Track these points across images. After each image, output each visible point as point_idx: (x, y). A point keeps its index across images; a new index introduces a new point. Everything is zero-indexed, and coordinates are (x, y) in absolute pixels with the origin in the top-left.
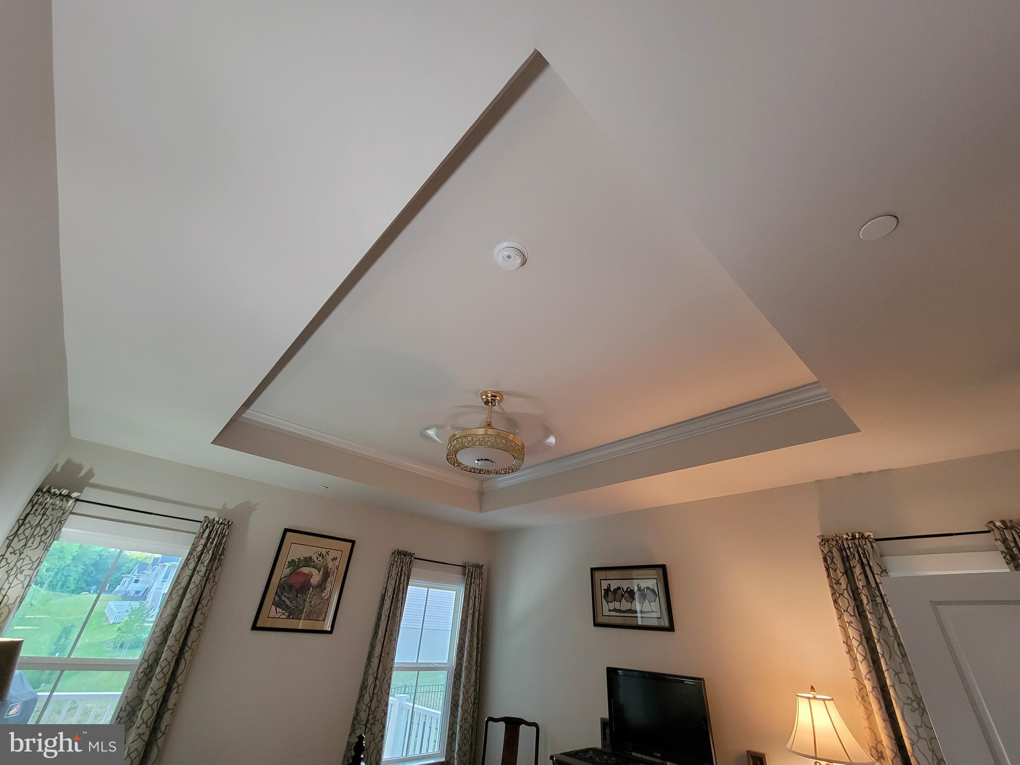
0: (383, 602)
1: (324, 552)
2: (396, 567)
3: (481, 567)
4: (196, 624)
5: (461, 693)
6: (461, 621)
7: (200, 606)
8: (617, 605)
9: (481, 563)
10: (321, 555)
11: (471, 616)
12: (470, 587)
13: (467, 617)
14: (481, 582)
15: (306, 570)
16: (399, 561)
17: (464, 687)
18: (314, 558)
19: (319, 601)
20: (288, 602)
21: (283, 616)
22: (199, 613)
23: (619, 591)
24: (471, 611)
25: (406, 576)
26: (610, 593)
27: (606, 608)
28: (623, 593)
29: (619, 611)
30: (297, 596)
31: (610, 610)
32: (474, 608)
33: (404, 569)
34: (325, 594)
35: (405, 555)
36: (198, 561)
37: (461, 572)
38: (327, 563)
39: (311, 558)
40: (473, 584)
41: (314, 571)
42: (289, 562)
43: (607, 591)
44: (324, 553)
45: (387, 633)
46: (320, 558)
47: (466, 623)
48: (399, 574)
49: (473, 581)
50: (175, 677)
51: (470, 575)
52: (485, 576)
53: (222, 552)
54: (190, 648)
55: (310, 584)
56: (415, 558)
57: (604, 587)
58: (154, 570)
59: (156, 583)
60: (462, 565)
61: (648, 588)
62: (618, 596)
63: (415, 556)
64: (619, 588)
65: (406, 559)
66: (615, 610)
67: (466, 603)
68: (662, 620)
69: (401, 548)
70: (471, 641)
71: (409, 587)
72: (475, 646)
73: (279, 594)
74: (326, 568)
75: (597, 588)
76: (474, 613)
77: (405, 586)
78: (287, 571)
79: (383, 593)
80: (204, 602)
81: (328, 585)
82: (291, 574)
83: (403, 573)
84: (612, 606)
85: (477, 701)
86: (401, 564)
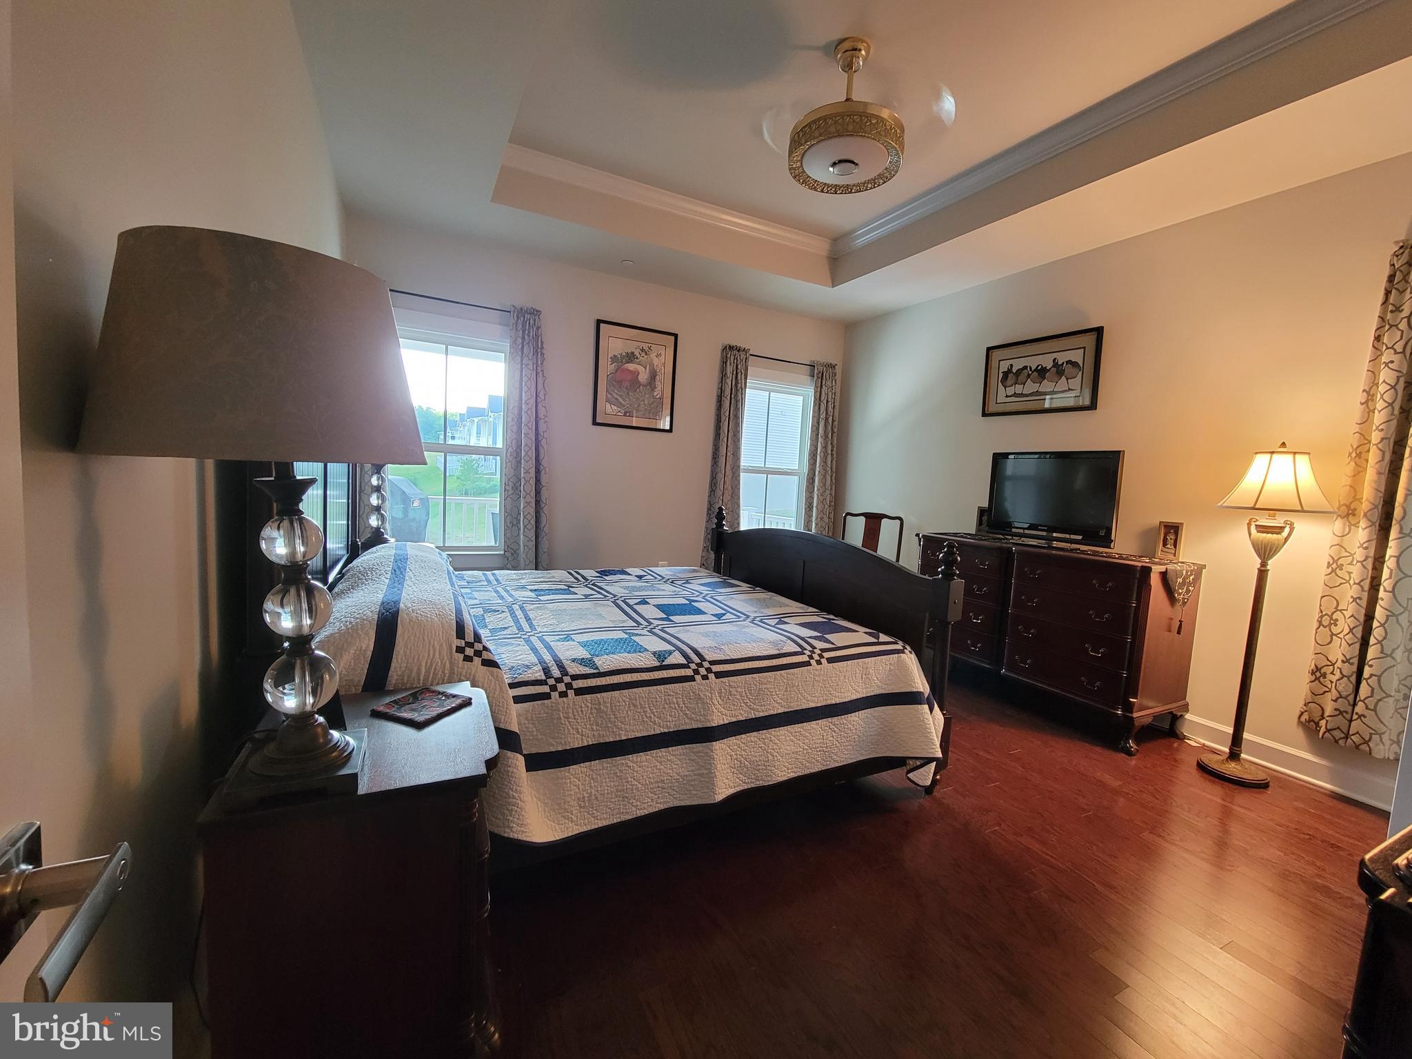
0: (721, 404)
1: (645, 346)
2: (730, 364)
3: (834, 367)
4: (541, 416)
5: (816, 496)
6: (812, 427)
7: (539, 400)
8: (1018, 389)
9: (834, 363)
10: (643, 350)
11: (823, 421)
12: (821, 390)
13: (818, 423)
14: (834, 384)
15: (631, 366)
16: (732, 357)
17: (818, 490)
18: (637, 353)
19: (652, 400)
20: (621, 400)
21: (619, 414)
22: (540, 406)
23: (1026, 371)
24: (823, 416)
25: (743, 375)
26: (1010, 375)
27: (1002, 395)
28: (1030, 373)
29: (1021, 395)
30: (628, 393)
31: (1007, 396)
32: (827, 412)
33: (739, 367)
34: (657, 393)
35: (738, 351)
36: (522, 355)
37: (808, 373)
38: (652, 360)
39: (633, 353)
40: (824, 387)
41: (641, 368)
42: (611, 358)
43: (1006, 374)
44: (647, 349)
45: (730, 434)
46: (643, 354)
47: (818, 429)
48: (735, 373)
49: (824, 383)
50: (539, 461)
51: (820, 375)
52: (838, 377)
53: (542, 345)
54: (543, 437)
55: (639, 382)
56: (751, 355)
57: (1004, 366)
58: (465, 426)
59: (471, 438)
60: (809, 364)
61: (1069, 362)
62: (1022, 377)
63: (751, 352)
64: (1025, 368)
65: (740, 355)
66: (1015, 395)
67: (817, 408)
68: (1081, 398)
69: (733, 344)
70: (825, 447)
71: (747, 390)
72: (830, 452)
73: (610, 390)
74: (652, 365)
75: (993, 371)
76: (827, 419)
77: (743, 387)
78: (612, 367)
79: (719, 394)
80: (541, 395)
81: (658, 383)
82: (617, 370)
83: (738, 371)
84: (1010, 391)
85: (833, 504)
86: (735, 361)
